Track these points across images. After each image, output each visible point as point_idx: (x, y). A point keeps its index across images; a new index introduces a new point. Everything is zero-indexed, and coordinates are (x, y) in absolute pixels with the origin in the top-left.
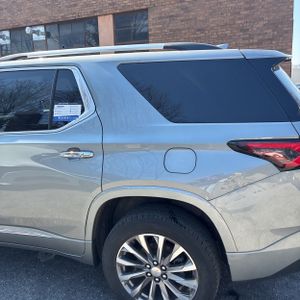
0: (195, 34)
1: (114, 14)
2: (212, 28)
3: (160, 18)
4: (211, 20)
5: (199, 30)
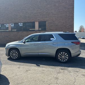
1: (39, 22)
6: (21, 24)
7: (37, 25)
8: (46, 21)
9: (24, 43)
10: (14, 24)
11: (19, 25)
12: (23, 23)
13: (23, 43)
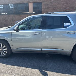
0: (53, 8)
1: (33, 3)
2: (58, 8)
3: (45, 4)
4: (57, 6)
5: (54, 8)
6: (11, 6)
7: (31, 6)
8: (42, 2)
9: (17, 31)
10: (3, 5)
11: (9, 7)
12: (14, 4)
13: (15, 31)
